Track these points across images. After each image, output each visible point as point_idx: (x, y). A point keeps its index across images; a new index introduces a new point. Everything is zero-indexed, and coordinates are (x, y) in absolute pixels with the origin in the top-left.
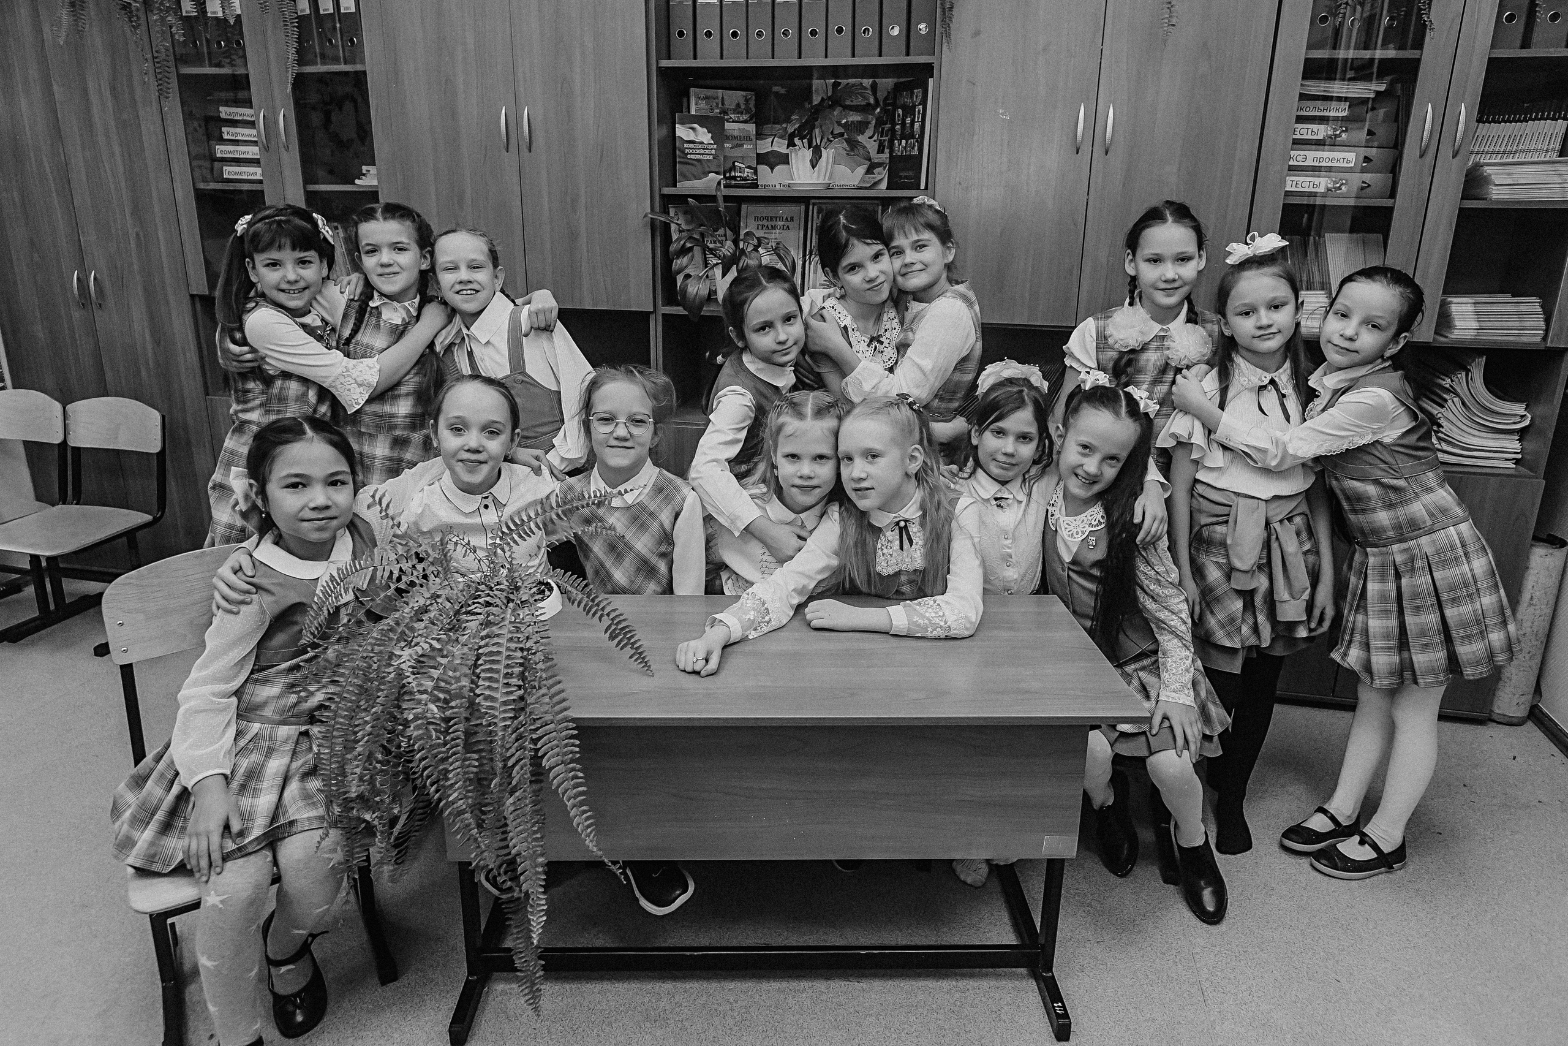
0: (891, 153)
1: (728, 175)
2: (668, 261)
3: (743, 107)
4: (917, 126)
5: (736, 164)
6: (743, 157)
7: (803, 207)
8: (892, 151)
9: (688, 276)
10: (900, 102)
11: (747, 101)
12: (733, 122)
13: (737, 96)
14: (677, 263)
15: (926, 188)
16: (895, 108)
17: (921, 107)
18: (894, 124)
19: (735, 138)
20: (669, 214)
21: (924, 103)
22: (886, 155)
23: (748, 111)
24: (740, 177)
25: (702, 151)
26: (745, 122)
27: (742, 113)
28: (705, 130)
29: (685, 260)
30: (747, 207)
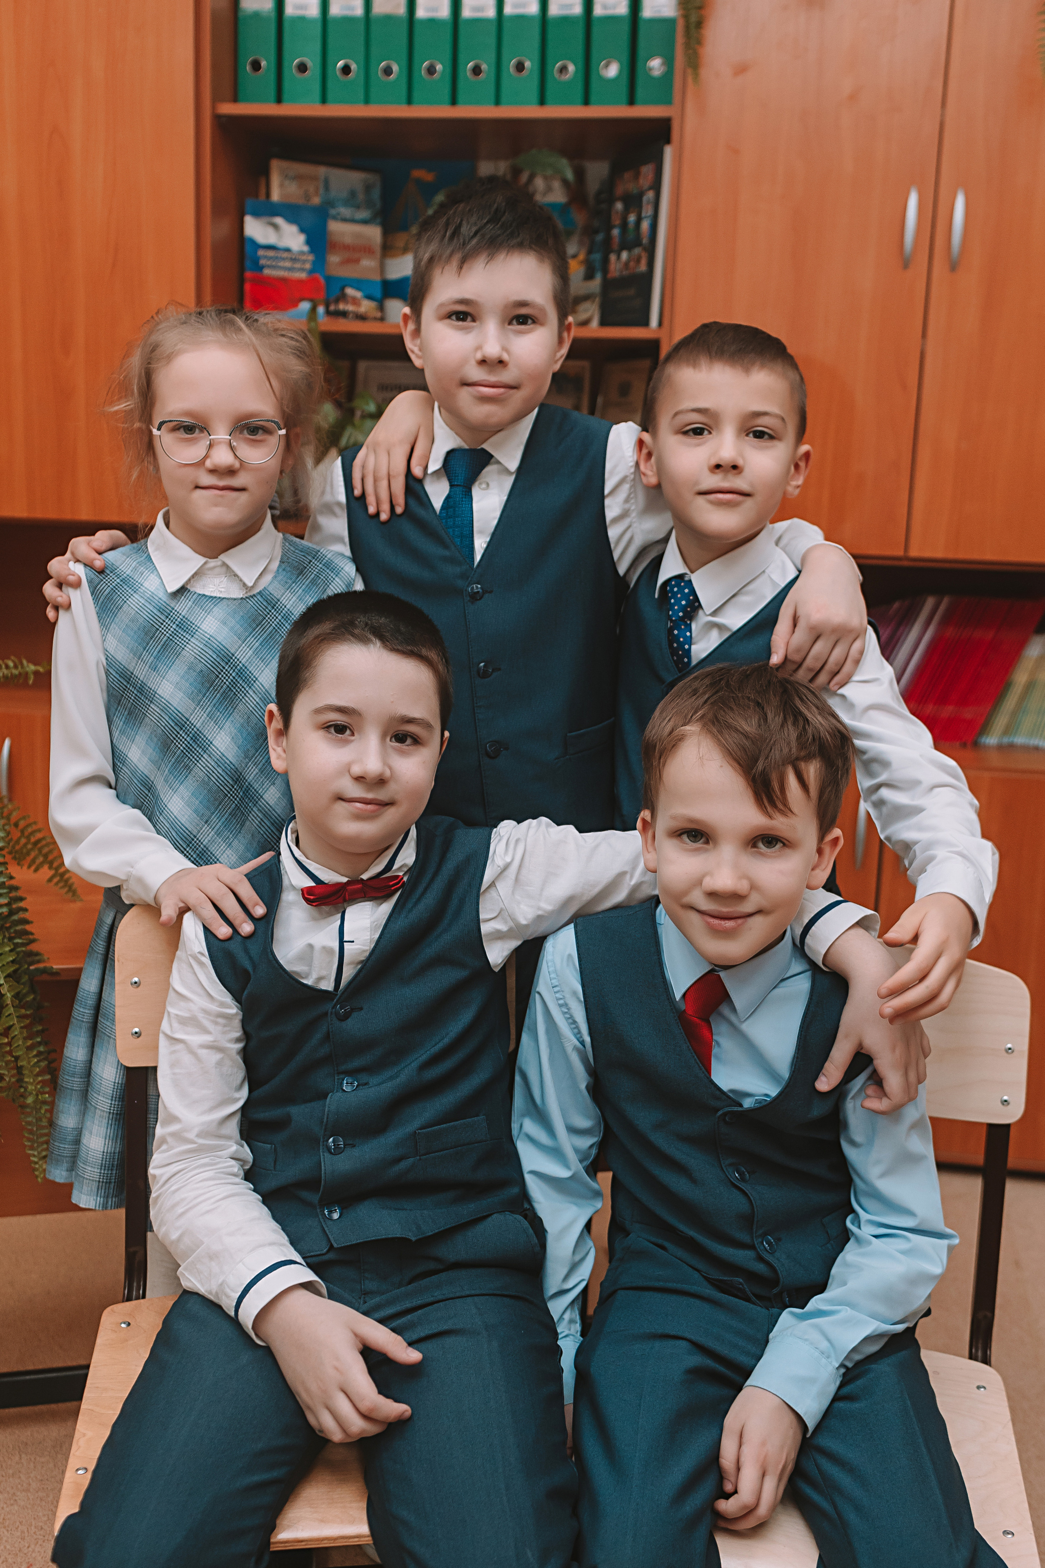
0: (604, 279)
1: (332, 307)
3: (361, 196)
4: (645, 225)
5: (350, 291)
6: (359, 280)
8: (605, 270)
10: (620, 190)
11: (368, 188)
12: (345, 220)
13: (354, 179)
15: (660, 324)
16: (611, 201)
17: (651, 194)
18: (609, 228)
19: (346, 248)
21: (657, 186)
22: (597, 281)
23: (369, 204)
24: (353, 312)
25: (288, 264)
26: (365, 222)
27: (358, 207)
28: (294, 229)
30: (368, 368)
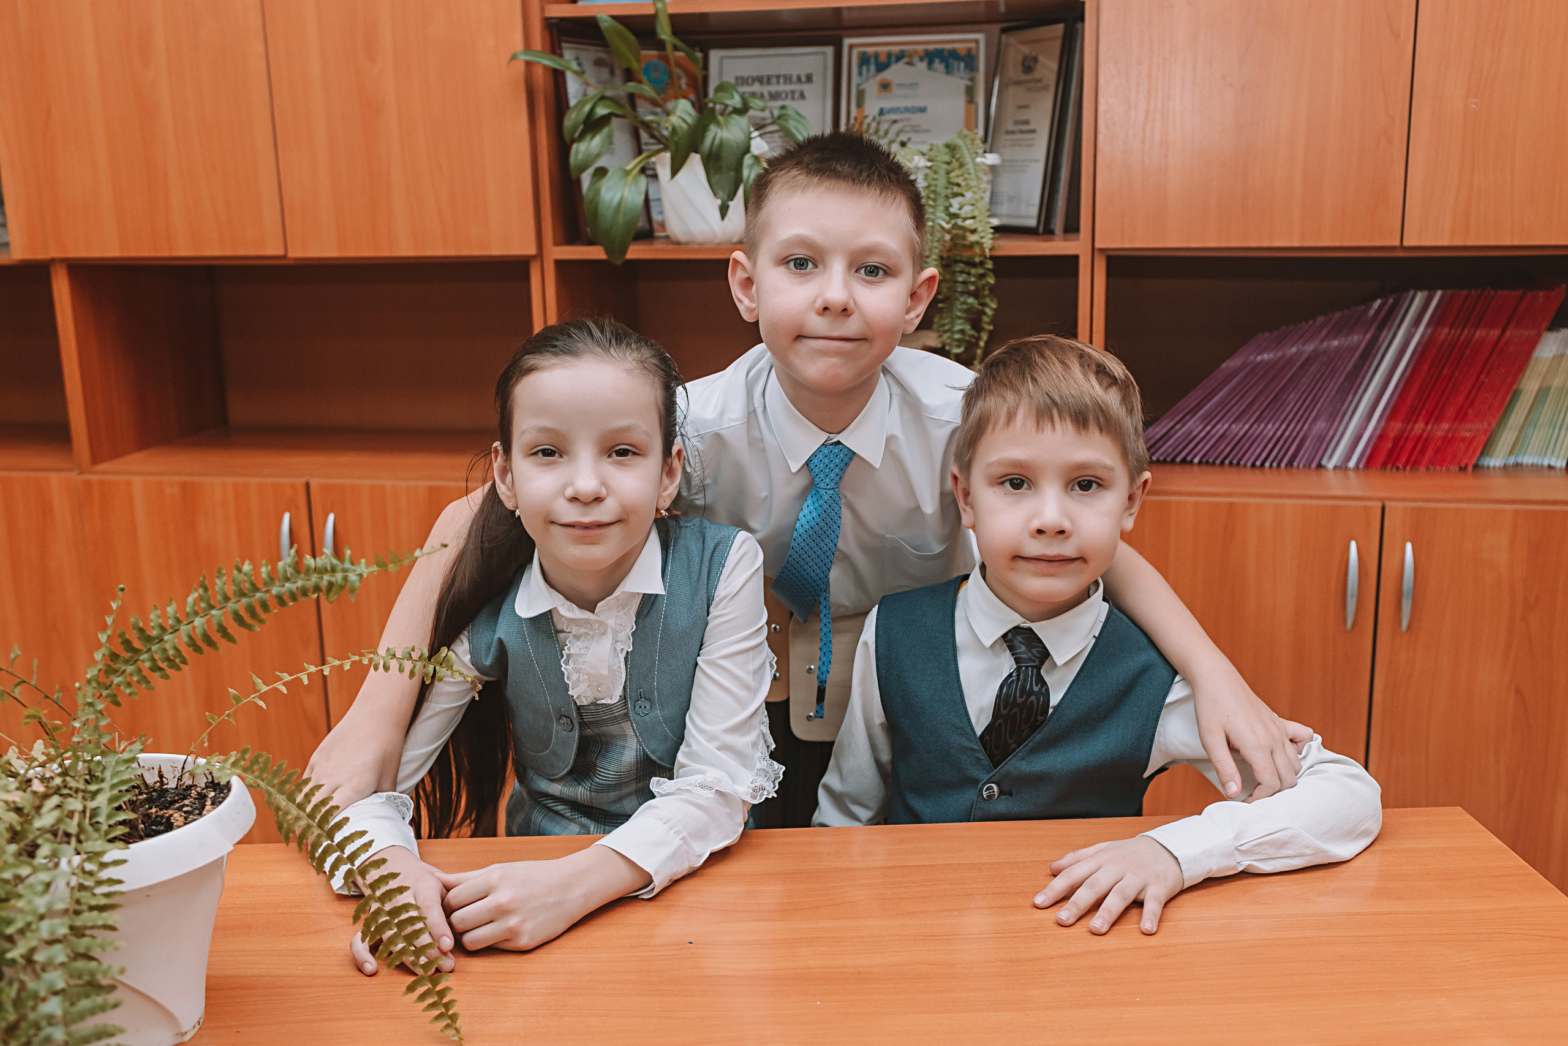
2: (562, 147)
7: (829, 50)
9: (601, 172)
14: (581, 150)
20: (561, 56)
29: (595, 143)
30: (722, 58)
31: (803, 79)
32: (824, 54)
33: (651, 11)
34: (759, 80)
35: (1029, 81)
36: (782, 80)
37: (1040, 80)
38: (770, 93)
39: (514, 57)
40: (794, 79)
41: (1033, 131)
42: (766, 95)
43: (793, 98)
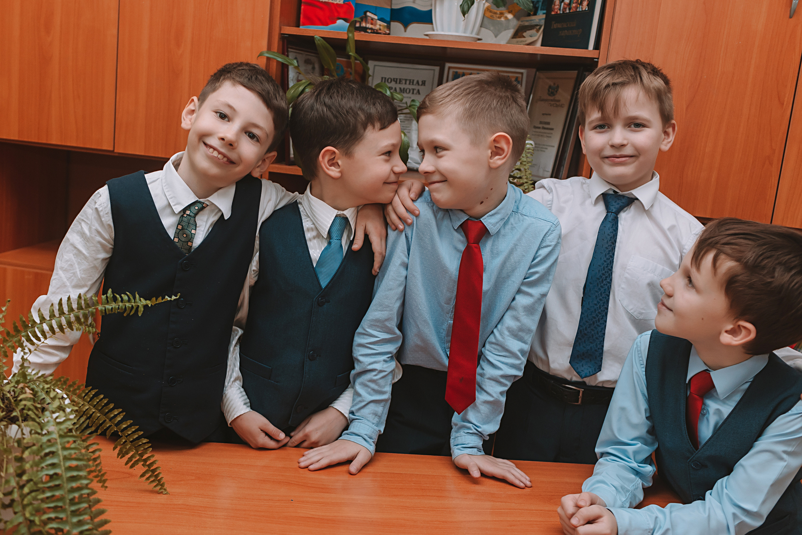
0: (548, 15)
1: (358, 25)
5: (368, 14)
6: (376, 8)
7: (437, 69)
15: (597, 47)
20: (288, 56)
22: (540, 17)
24: (371, 29)
30: (375, 66)
31: (420, 83)
32: (434, 70)
33: (345, 37)
34: (395, 80)
35: (552, 100)
36: (408, 82)
37: (559, 101)
38: (400, 88)
39: (261, 55)
40: (415, 82)
41: (552, 129)
42: (398, 90)
43: (413, 93)
